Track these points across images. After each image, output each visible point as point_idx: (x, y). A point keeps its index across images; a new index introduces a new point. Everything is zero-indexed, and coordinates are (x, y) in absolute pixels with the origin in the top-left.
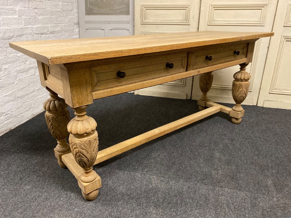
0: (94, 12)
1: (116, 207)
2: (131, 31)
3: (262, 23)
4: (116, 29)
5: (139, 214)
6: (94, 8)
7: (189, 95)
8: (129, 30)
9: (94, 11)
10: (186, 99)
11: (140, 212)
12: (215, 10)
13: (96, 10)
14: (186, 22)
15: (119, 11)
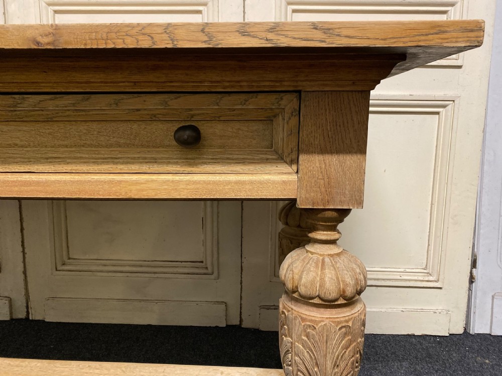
7: (20, 303)
10: (12, 319)
12: (56, 12)
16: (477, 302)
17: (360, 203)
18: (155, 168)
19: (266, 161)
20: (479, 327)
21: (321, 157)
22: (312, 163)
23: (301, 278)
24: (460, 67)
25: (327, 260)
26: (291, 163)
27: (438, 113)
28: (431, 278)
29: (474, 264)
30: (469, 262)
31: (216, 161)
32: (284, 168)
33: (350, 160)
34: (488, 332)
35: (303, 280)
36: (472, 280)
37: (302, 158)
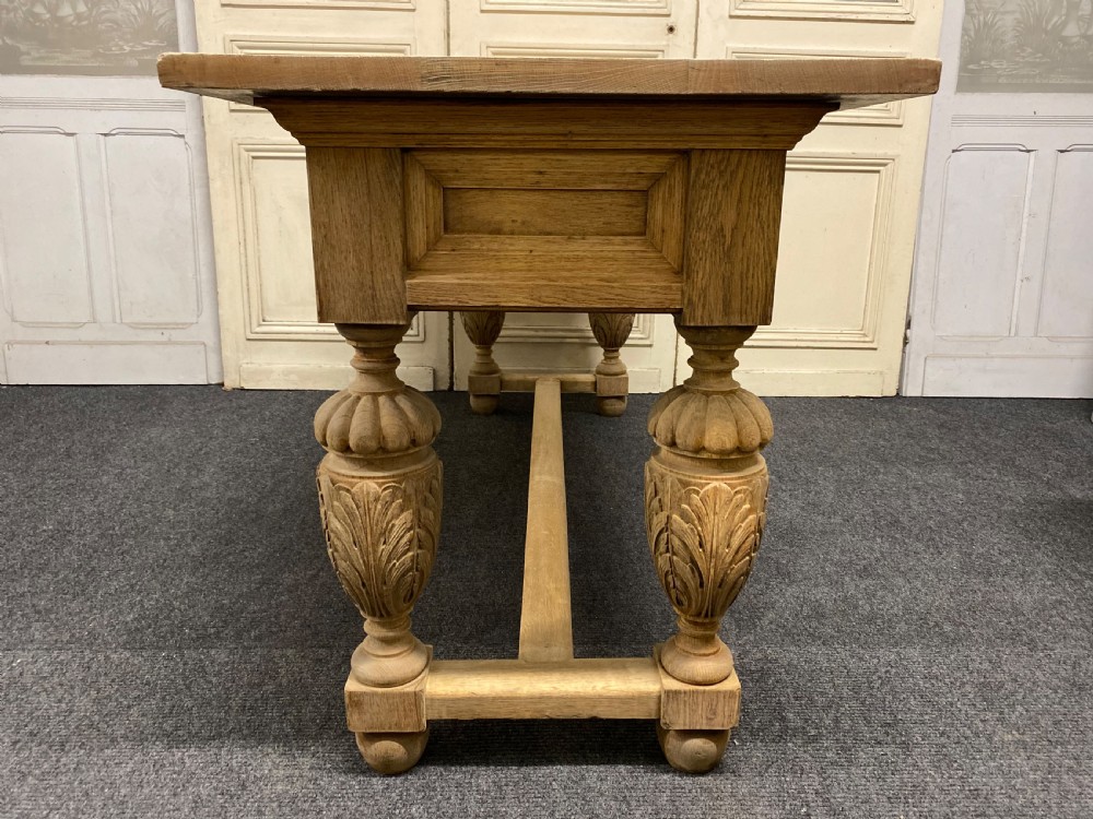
0: (26, 61)
1: (103, 789)
2: (191, 137)
4: (127, 134)
5: (209, 795)
6: (23, 48)
7: (444, 372)
8: (182, 136)
9: (25, 57)
10: (435, 391)
11: (216, 789)
13: (34, 54)
15: (135, 63)
16: (911, 364)
20: (911, 391)
24: (900, 126)
27: (878, 172)
28: (867, 339)
29: (908, 325)
30: (904, 322)
34: (920, 394)
36: (906, 341)
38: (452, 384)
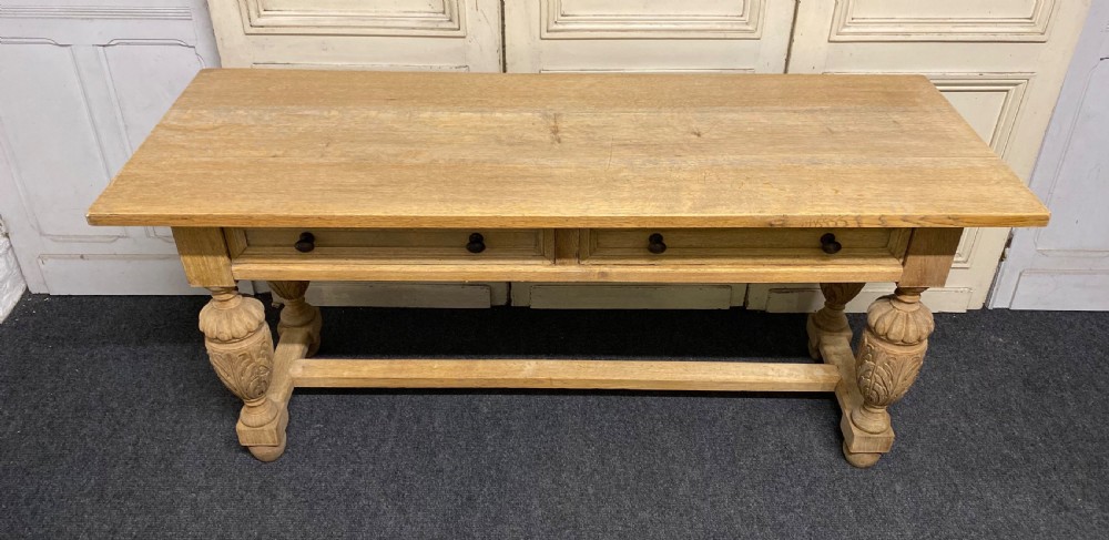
2: (202, 50)
3: (750, 28)
4: (128, 44)
8: (192, 47)
10: (492, 308)
14: (450, 25)
16: (1003, 278)
17: (942, 283)
18: (798, 261)
19: (883, 257)
20: (999, 302)
21: (923, 257)
22: (915, 261)
23: (890, 329)
24: (1044, 42)
25: (910, 316)
26: (898, 258)
27: (1007, 91)
29: (1008, 244)
30: (1004, 242)
31: (843, 257)
32: (893, 261)
33: (943, 259)
34: (1007, 307)
35: (893, 331)
36: (1003, 257)
37: (910, 258)
38: (509, 300)
